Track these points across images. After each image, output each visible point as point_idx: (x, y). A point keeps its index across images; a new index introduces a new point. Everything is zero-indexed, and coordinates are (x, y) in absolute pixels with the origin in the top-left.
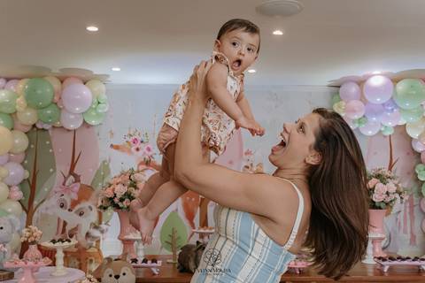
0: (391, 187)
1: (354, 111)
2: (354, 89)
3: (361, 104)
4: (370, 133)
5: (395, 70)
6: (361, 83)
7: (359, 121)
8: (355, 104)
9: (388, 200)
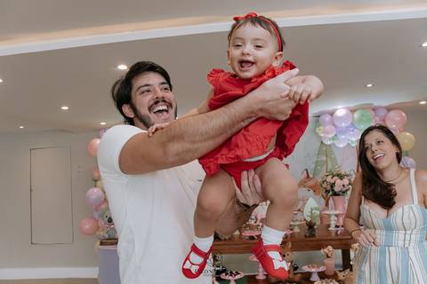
0: (346, 181)
1: (328, 133)
2: (328, 118)
3: (333, 127)
4: (342, 146)
5: (352, 105)
6: (332, 114)
7: (333, 139)
8: (329, 127)
9: (344, 189)
